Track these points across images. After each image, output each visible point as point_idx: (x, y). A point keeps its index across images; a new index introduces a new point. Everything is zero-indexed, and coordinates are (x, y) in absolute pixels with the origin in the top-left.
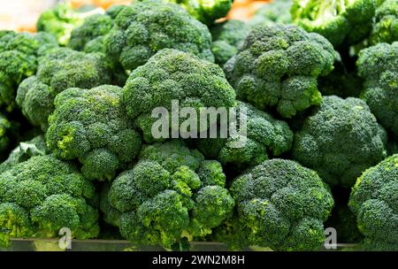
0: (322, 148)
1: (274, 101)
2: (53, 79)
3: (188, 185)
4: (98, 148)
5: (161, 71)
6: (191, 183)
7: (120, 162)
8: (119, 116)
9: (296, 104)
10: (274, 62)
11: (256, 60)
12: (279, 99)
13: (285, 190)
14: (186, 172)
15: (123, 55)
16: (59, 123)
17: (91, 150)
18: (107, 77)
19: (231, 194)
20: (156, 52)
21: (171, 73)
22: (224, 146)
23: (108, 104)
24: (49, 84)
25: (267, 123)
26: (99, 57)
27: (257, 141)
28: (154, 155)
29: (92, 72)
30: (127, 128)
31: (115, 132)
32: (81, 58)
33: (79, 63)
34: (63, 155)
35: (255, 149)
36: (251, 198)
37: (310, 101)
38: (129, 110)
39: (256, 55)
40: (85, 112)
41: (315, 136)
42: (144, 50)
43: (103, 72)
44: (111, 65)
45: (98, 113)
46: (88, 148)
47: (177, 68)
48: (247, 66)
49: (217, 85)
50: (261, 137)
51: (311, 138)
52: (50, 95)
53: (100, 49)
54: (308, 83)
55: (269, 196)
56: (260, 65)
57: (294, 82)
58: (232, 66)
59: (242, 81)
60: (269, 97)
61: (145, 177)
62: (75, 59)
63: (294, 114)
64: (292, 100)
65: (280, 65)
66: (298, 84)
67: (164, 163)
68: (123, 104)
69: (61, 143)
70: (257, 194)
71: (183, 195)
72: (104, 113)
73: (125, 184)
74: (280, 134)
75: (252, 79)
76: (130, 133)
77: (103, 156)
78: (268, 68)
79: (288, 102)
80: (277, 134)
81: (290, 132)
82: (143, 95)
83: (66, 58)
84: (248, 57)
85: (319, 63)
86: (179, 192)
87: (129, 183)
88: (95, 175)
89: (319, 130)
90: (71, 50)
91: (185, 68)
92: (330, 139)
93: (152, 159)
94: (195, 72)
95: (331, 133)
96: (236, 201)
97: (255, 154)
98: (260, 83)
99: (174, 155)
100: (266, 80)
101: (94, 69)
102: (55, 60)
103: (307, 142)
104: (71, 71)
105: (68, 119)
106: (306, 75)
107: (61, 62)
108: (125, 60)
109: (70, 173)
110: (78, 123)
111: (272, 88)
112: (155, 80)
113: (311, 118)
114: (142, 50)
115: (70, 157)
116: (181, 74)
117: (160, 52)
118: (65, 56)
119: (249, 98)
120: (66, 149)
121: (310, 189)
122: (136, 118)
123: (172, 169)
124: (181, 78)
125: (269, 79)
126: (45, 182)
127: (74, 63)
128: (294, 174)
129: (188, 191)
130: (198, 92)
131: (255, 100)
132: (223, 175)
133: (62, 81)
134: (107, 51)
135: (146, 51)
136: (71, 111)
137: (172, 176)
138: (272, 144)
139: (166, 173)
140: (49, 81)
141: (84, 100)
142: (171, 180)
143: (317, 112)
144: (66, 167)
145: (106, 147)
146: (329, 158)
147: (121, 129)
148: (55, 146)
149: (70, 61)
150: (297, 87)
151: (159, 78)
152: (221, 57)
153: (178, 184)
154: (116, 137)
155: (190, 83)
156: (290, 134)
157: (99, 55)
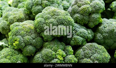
0: (104, 38)
1: (87, 23)
2: (9, 19)
3: (62, 56)
4: (28, 45)
5: (49, 15)
6: (63, 55)
7: (36, 49)
8: (34, 33)
9: (95, 23)
10: (86, 9)
11: (80, 9)
12: (89, 22)
13: (95, 55)
14: (61, 52)
15: (33, 9)
16: (13, 36)
17: (26, 46)
18: (27, 17)
19: (76, 57)
20: (44, 8)
21: (52, 16)
22: (72, 40)
23: (30, 29)
24: (7, 21)
25: (85, 31)
26: (24, 10)
27: (83, 37)
28: (48, 46)
29: (22, 16)
30: (38, 37)
31: (34, 39)
32: (18, 11)
33: (17, 13)
34: (16, 48)
35: (83, 40)
36: (83, 58)
37: (99, 22)
38: (38, 30)
39: (79, 7)
40: (22, 32)
41: (102, 34)
42: (40, 7)
43: (26, 15)
44: (28, 13)
45: (27, 32)
46: (24, 45)
47: (54, 14)
48: (77, 11)
49: (69, 19)
50: (84, 36)
51: (100, 34)
52: (8, 25)
53: (23, 7)
54: (98, 16)
55: (90, 57)
56: (81, 10)
57: (94, 16)
58: (70, 11)
59: (75, 16)
60: (85, 21)
61: (47, 55)
62: (16, 11)
63: (94, 27)
64: (93, 22)
65: (88, 10)
66: (95, 16)
67: (53, 49)
68: (35, 28)
69: (14, 44)
70: (85, 57)
71: (61, 60)
72: (29, 32)
73: (39, 57)
74: (90, 34)
75: (79, 15)
76: (39, 39)
77: (30, 48)
78: (84, 11)
79: (92, 23)
80: (89, 34)
81: (93, 33)
82: (43, 25)
83: (12, 11)
84: (77, 8)
85: (101, 8)
86: (59, 60)
87: (40, 57)
88: (27, 55)
89: (103, 32)
90: (14, 8)
91: (57, 14)
92: (107, 35)
93: (48, 48)
94: (61, 15)
95: (107, 32)
96: (78, 60)
97: (83, 42)
98: (82, 16)
99: (56, 46)
100: (84, 16)
101: (23, 14)
102: (8, 12)
103: (99, 36)
104: (15, 16)
105: (16, 35)
106: (97, 13)
107: (10, 13)
108: (33, 11)
109: (18, 54)
110: (20, 36)
111: (86, 18)
112: (47, 19)
113: (100, 27)
114: (39, 7)
115: (18, 49)
116: (56, 16)
117: (46, 8)
118: (12, 10)
119: (78, 22)
120: (16, 46)
121: (103, 54)
122: (40, 33)
123: (56, 51)
124: (56, 18)
125: (85, 15)
126: (10, 59)
127: (15, 13)
128: (97, 49)
129: (62, 59)
130: (63, 23)
131: (80, 23)
132: (73, 51)
133: (12, 20)
134: (27, 8)
135: (41, 7)
136: (17, 32)
137: (56, 54)
138: (88, 38)
139: (54, 53)
140: (7, 20)
141: (21, 27)
142: (55, 55)
143: (101, 25)
144: (17, 52)
145: (31, 44)
146: (107, 41)
147: (36, 37)
148: (12, 45)
149: (14, 12)
150: (95, 17)
151: (48, 18)
152: (65, 7)
153: (58, 56)
154: (34, 41)
155: (60, 20)
156: (93, 34)
157: (23, 9)
